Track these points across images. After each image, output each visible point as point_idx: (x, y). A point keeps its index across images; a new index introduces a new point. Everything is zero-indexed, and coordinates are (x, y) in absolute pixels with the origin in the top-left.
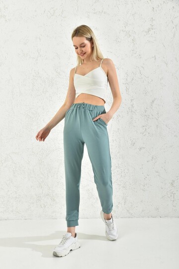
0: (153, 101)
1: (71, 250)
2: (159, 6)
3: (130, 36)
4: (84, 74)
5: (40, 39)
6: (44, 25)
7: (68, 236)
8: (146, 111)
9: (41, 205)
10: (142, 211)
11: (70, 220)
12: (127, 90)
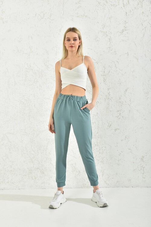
0: (126, 90)
1: (61, 203)
2: (131, 11)
3: (107, 35)
4: (71, 69)
5: (32, 38)
6: (35, 26)
7: (59, 194)
8: (120, 98)
9: (32, 177)
10: (117, 182)
11: (60, 182)
12: (104, 80)
